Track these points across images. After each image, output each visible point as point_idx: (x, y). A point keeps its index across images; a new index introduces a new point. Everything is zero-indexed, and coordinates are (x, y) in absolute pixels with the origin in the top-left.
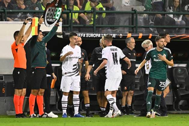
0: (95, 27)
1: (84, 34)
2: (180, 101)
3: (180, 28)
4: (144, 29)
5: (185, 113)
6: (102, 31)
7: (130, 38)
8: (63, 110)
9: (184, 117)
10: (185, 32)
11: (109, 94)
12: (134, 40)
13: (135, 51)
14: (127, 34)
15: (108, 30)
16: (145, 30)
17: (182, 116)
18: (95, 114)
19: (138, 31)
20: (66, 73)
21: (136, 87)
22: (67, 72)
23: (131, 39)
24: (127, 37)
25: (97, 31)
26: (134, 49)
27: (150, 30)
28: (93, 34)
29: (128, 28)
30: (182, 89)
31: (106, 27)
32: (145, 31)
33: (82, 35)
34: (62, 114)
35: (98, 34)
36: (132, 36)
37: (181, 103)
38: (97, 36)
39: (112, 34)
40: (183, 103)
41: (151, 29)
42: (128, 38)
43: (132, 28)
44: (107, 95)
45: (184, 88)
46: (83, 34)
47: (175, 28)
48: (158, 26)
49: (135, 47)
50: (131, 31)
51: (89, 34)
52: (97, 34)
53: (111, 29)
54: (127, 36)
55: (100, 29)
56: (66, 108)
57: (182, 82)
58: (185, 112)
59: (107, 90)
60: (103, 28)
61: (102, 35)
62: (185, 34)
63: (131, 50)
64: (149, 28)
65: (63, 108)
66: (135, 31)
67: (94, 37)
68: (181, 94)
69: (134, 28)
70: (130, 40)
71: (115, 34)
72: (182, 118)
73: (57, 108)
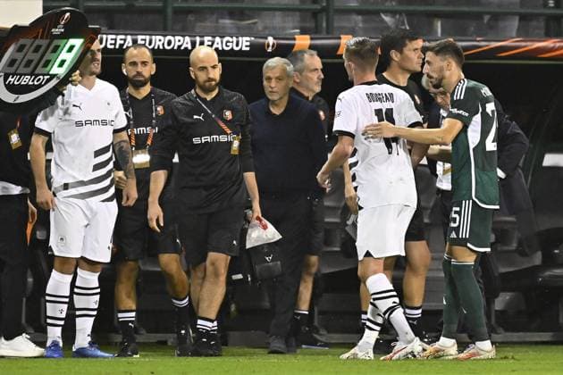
0: (169, 11)
1: (129, 38)
2: (497, 296)
3: (496, 17)
4: (360, 17)
5: (515, 340)
6: (199, 24)
7: (302, 52)
8: (49, 328)
9: (513, 358)
10: (518, 30)
11: (375, 273)
12: (317, 62)
13: (323, 101)
14: (294, 39)
15: (221, 21)
16: (364, 21)
17: (506, 354)
18: (169, 344)
19: (336, 24)
20: (66, 187)
21: (327, 242)
22: (70, 181)
23: (306, 56)
24: (294, 50)
25: (178, 27)
26: (318, 94)
27: (383, 21)
28: (161, 38)
29: (298, 13)
30: (506, 248)
31: (212, 11)
32: (361, 25)
33: (119, 42)
34: (46, 342)
35: (181, 38)
36: (312, 47)
37: (500, 303)
38: (178, 44)
39: (237, 37)
40: (509, 304)
41: (387, 19)
42: (296, 53)
43: (315, 14)
44: (368, 277)
45: (514, 246)
46: (123, 37)
47: (479, 16)
48: (411, 8)
49: (322, 86)
50: (310, 24)
51: (148, 38)
52: (177, 38)
53: (231, 19)
54: (293, 46)
55: (191, 18)
56: (62, 323)
57: (506, 222)
58: (515, 336)
59: (368, 254)
60: (199, 13)
61: (198, 39)
62: (518, 37)
63: (308, 98)
64: (377, 13)
65: (49, 321)
66: (324, 25)
67: (167, 47)
68: (503, 270)
69: (319, 15)
70: (302, 60)
71: (248, 39)
72: (505, 362)
73: (23, 321)
